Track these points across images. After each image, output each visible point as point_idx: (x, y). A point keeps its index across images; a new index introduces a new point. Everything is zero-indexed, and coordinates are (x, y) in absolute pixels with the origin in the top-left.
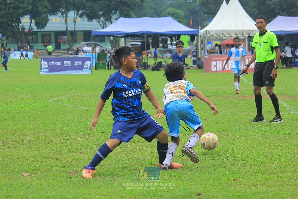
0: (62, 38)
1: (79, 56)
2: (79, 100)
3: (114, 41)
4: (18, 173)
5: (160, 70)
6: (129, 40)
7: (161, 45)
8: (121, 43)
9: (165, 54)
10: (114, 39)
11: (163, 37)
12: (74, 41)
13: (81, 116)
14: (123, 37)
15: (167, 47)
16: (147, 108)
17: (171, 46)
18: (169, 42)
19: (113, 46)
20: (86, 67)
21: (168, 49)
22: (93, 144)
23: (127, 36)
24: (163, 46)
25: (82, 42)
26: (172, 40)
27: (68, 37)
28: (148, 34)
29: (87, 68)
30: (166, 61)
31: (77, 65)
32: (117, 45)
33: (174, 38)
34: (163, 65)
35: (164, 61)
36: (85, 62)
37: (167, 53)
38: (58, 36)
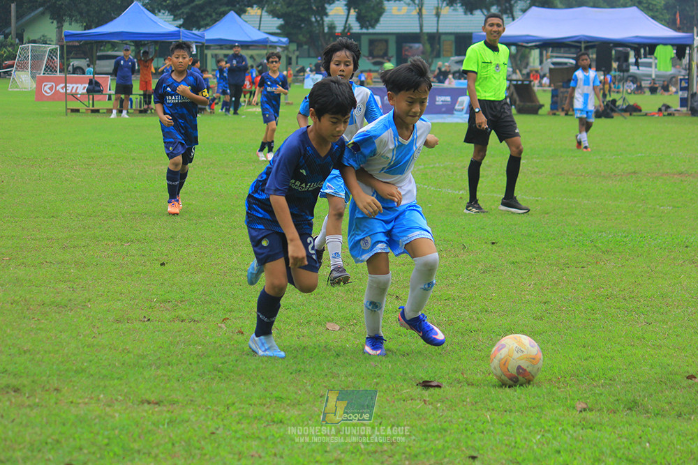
0: (411, 47)
1: (446, 85)
2: (444, 176)
3: (518, 56)
4: (317, 323)
5: (612, 117)
6: (549, 54)
7: (615, 65)
8: (531, 60)
9: (623, 84)
10: (517, 51)
11: (620, 49)
12: (435, 53)
13: (448, 209)
14: (537, 47)
15: (628, 70)
16: (585, 196)
17: (636, 67)
18: (632, 60)
19: (516, 65)
20: (460, 108)
21: (629, 74)
22: (473, 267)
23: (546, 45)
24: (618, 66)
25: (452, 56)
26: (638, 56)
27: (423, 45)
28: (588, 42)
29: (462, 110)
30: (624, 100)
31: (441, 103)
32: (524, 64)
33: (642, 51)
34: (619, 106)
35: (621, 97)
36: (457, 98)
37: (626, 81)
38: (404, 45)
